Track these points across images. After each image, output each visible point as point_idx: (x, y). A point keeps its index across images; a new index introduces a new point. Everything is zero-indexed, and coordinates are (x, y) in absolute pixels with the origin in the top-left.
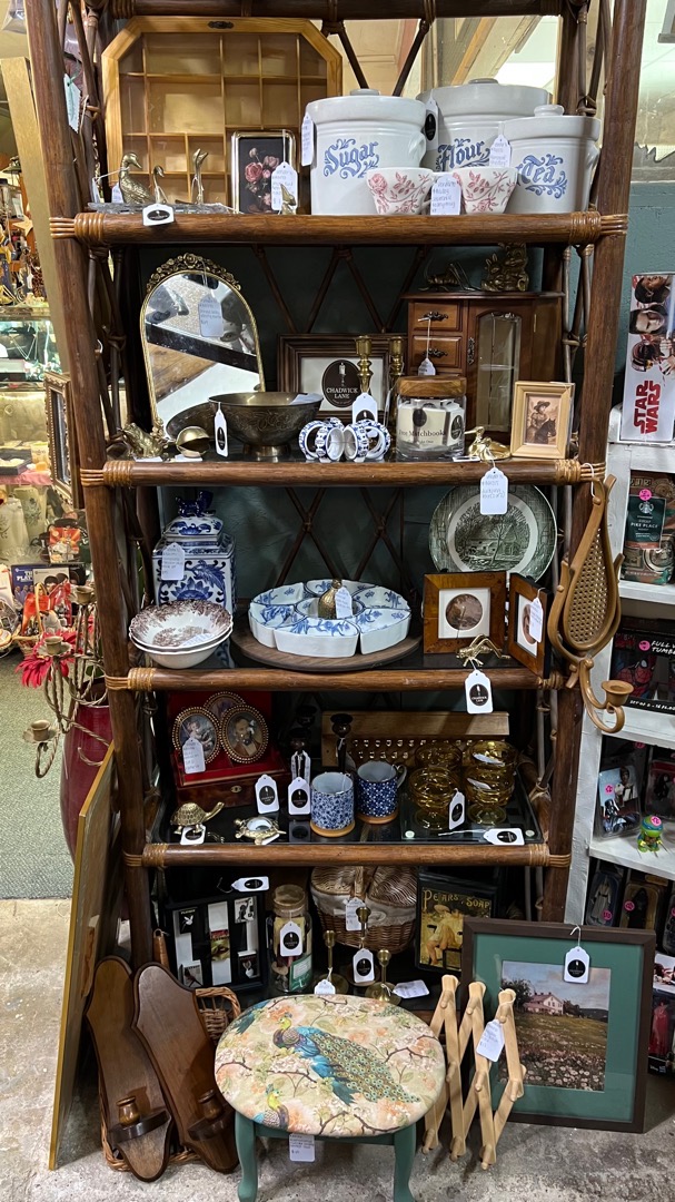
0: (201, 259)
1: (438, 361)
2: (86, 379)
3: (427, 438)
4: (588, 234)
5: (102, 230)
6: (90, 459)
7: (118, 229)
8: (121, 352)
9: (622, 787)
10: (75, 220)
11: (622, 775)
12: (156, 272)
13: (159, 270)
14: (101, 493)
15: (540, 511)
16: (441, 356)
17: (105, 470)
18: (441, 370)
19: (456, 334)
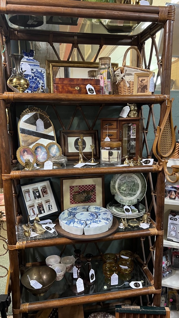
0: (37, 108)
1: (111, 137)
2: (5, 144)
3: (113, 160)
4: (160, 100)
5: (13, 97)
6: (6, 171)
7: (18, 97)
8: (12, 136)
9: (167, 262)
10: (4, 94)
11: (166, 258)
12: (23, 112)
13: (24, 111)
14: (9, 182)
15: (142, 179)
16: (111, 136)
17: (11, 174)
18: (111, 140)
19: (116, 129)
